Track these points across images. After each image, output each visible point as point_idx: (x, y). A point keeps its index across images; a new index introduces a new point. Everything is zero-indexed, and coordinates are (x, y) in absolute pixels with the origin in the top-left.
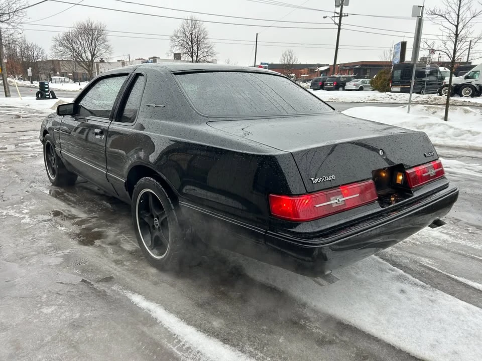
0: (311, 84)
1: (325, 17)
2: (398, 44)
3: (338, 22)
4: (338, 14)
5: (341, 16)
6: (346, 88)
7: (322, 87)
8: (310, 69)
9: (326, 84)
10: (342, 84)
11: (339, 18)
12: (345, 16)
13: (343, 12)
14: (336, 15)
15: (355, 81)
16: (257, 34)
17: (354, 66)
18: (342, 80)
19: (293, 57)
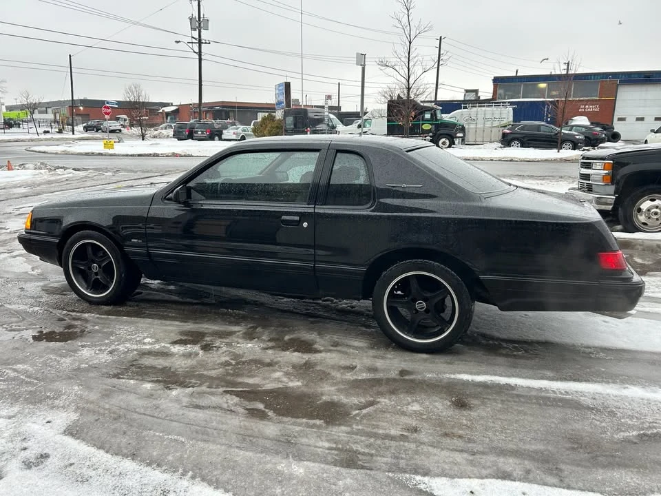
0: (174, 132)
1: (177, 42)
2: (280, 85)
3: (197, 51)
4: (196, 39)
5: (200, 43)
6: (223, 137)
7: (191, 136)
8: (150, 109)
9: (196, 132)
10: (217, 131)
11: (198, 44)
12: (206, 43)
13: (202, 38)
14: (194, 41)
15: (234, 129)
16: (70, 56)
17: (213, 107)
18: (217, 127)
19: (143, 94)
